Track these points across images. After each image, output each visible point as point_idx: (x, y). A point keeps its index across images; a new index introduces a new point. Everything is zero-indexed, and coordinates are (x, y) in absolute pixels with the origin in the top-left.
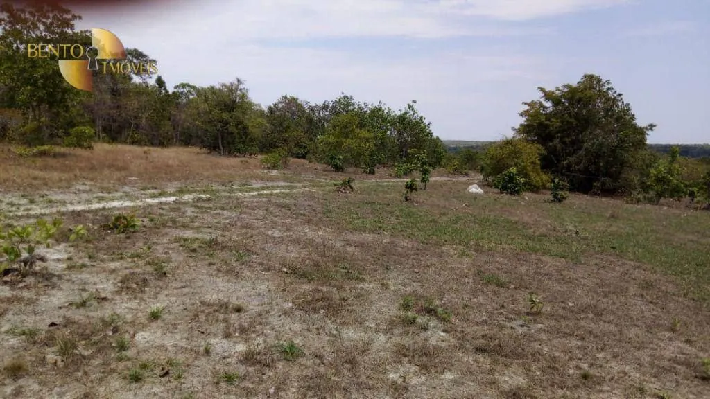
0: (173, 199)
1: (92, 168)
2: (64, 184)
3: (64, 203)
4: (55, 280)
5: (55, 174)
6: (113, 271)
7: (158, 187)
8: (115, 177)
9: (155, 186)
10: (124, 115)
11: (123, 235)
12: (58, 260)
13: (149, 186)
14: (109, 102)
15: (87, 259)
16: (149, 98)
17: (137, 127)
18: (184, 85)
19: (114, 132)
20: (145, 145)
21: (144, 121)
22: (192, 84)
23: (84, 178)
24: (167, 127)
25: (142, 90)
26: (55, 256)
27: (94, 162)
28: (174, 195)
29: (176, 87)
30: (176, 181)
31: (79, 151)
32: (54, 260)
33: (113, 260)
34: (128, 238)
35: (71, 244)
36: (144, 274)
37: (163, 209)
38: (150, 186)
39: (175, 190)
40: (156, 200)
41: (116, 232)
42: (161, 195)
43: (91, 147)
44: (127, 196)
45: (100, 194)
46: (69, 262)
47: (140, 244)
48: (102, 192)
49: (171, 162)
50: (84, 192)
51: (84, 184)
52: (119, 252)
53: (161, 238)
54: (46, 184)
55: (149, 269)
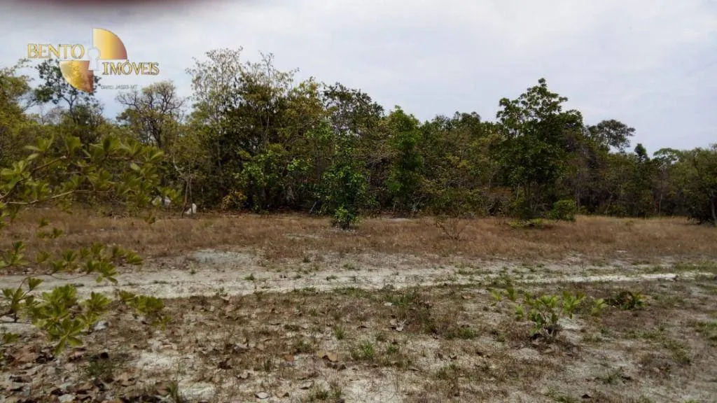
0: (673, 275)
1: (579, 240)
2: (557, 255)
3: (560, 273)
4: (575, 350)
5: (547, 245)
6: (629, 350)
7: (651, 261)
8: (603, 250)
9: (647, 260)
10: (601, 187)
11: (630, 313)
12: (572, 331)
13: (640, 260)
14: (586, 175)
15: (600, 334)
16: (628, 168)
17: (616, 197)
18: (664, 151)
19: (592, 204)
20: (624, 216)
21: (622, 192)
22: (674, 148)
23: (574, 250)
24: (647, 196)
25: (621, 160)
26: (570, 326)
27: (581, 234)
28: (671, 272)
29: (656, 154)
30: (668, 255)
31: (562, 223)
32: (569, 330)
33: (626, 338)
34: (636, 315)
35: (580, 316)
36: (664, 358)
37: (665, 287)
38: (642, 260)
39: (670, 266)
40: (654, 276)
41: (621, 308)
42: (656, 270)
43: (572, 219)
44: (620, 270)
45: (593, 267)
46: (583, 334)
47: (649, 324)
48: (594, 265)
49: (658, 235)
50: (576, 263)
51: (574, 256)
52: (631, 329)
53: (671, 319)
54: (541, 255)
55: (668, 353)
